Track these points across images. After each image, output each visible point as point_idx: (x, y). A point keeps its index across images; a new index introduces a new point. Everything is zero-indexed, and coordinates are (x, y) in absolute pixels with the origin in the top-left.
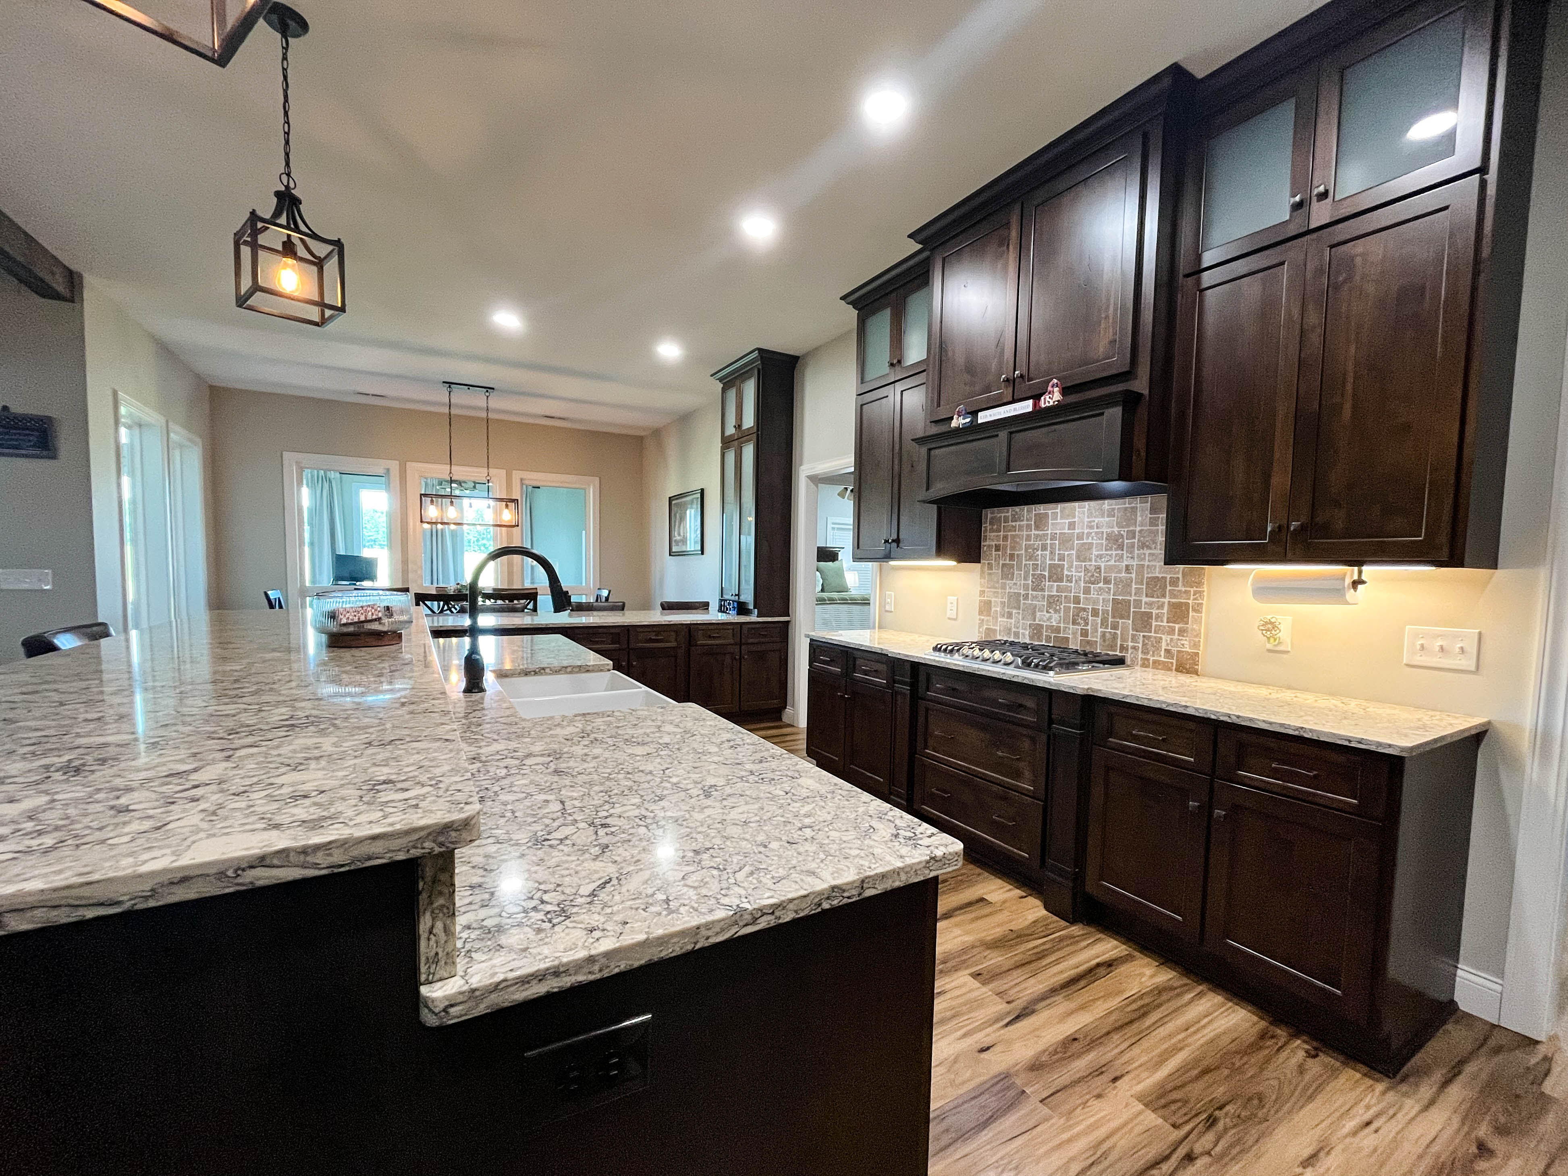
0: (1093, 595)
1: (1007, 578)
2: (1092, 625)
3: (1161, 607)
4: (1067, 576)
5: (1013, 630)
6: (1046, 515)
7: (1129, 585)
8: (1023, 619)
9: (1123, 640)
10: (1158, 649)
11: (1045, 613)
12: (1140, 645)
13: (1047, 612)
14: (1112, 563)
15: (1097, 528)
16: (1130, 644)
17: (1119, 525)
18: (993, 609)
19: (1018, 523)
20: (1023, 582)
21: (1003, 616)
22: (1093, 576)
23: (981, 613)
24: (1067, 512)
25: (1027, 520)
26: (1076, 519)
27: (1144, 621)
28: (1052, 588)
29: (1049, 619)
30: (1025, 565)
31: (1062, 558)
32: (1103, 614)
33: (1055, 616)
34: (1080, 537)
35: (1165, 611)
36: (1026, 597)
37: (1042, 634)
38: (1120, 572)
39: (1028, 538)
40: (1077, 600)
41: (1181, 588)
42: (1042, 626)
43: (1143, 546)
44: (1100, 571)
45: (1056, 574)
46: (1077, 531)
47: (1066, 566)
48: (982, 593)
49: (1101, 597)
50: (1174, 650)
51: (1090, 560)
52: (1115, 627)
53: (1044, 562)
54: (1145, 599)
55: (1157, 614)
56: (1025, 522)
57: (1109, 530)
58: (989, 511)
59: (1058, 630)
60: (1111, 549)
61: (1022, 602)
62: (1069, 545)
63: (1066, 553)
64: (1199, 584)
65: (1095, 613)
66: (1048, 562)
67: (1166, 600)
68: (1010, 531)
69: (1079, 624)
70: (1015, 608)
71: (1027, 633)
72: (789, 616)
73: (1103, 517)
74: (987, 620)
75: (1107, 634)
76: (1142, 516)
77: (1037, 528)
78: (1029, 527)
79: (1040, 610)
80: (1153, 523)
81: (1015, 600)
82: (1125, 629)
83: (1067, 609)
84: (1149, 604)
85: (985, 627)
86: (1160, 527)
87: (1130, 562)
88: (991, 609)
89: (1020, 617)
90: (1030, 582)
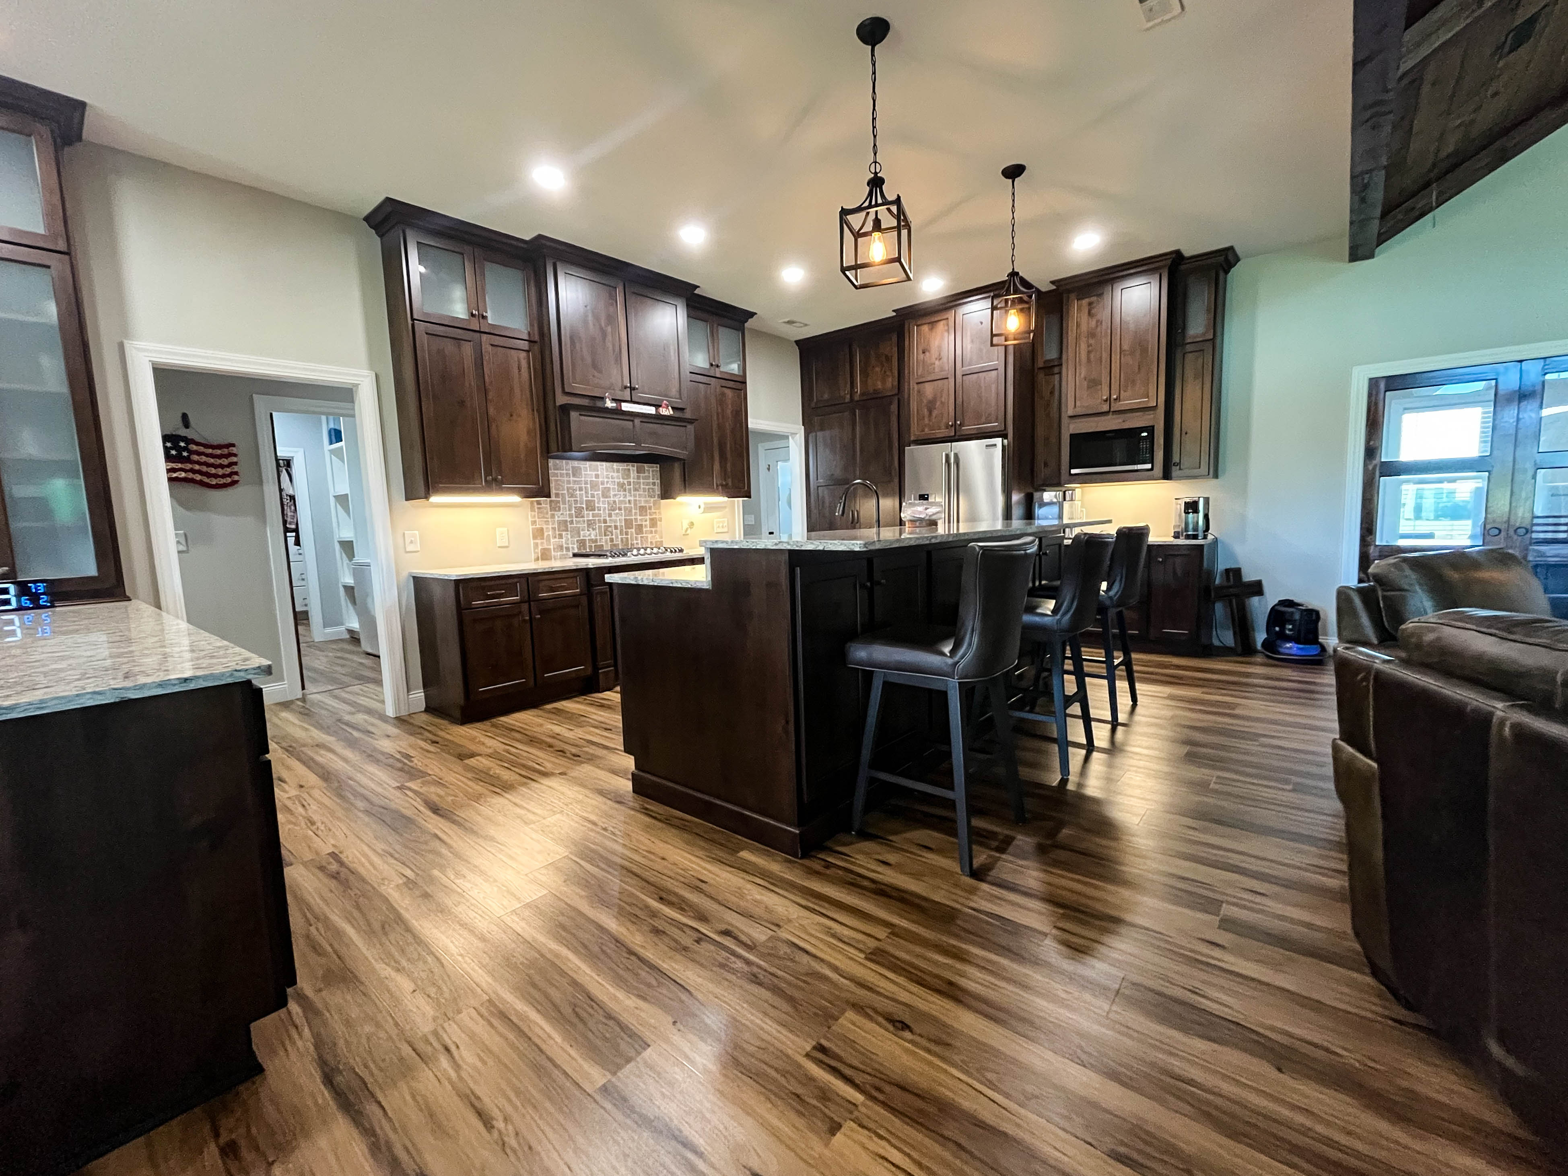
0: (614, 518)
1: (555, 510)
2: (615, 535)
3: (646, 521)
4: (598, 507)
5: (565, 546)
6: (580, 468)
7: (630, 511)
8: (571, 537)
9: (632, 540)
10: (647, 542)
11: (586, 531)
12: (639, 542)
13: (588, 530)
14: (622, 498)
16: (635, 542)
17: (623, 478)
18: (546, 534)
19: (559, 472)
20: (568, 512)
21: (555, 537)
22: (612, 506)
23: (535, 538)
24: (593, 467)
26: (599, 473)
27: (640, 528)
28: (589, 515)
29: (590, 535)
30: (568, 501)
31: (593, 496)
32: (620, 527)
33: (593, 533)
34: (603, 483)
35: (648, 522)
36: (571, 522)
37: (586, 545)
39: (569, 482)
40: (605, 521)
41: (653, 511)
42: (585, 540)
43: (636, 490)
45: (590, 506)
46: (600, 479)
47: (596, 501)
48: (534, 523)
49: (618, 519)
50: (654, 541)
51: (610, 497)
52: (627, 534)
53: (581, 498)
54: (639, 518)
55: (645, 525)
56: (565, 471)
57: (618, 480)
59: (596, 541)
60: (620, 491)
61: (569, 526)
62: (597, 488)
64: (660, 508)
65: (616, 527)
66: (585, 499)
67: (648, 517)
68: (556, 476)
69: (608, 535)
70: (563, 531)
71: (576, 546)
73: (614, 472)
74: (542, 543)
77: (574, 475)
78: (568, 475)
79: (583, 530)
80: (638, 478)
81: (564, 525)
82: (632, 534)
83: (600, 527)
84: (641, 520)
85: (540, 548)
86: (642, 481)
87: (630, 498)
88: (543, 534)
89: (569, 536)
90: (573, 512)
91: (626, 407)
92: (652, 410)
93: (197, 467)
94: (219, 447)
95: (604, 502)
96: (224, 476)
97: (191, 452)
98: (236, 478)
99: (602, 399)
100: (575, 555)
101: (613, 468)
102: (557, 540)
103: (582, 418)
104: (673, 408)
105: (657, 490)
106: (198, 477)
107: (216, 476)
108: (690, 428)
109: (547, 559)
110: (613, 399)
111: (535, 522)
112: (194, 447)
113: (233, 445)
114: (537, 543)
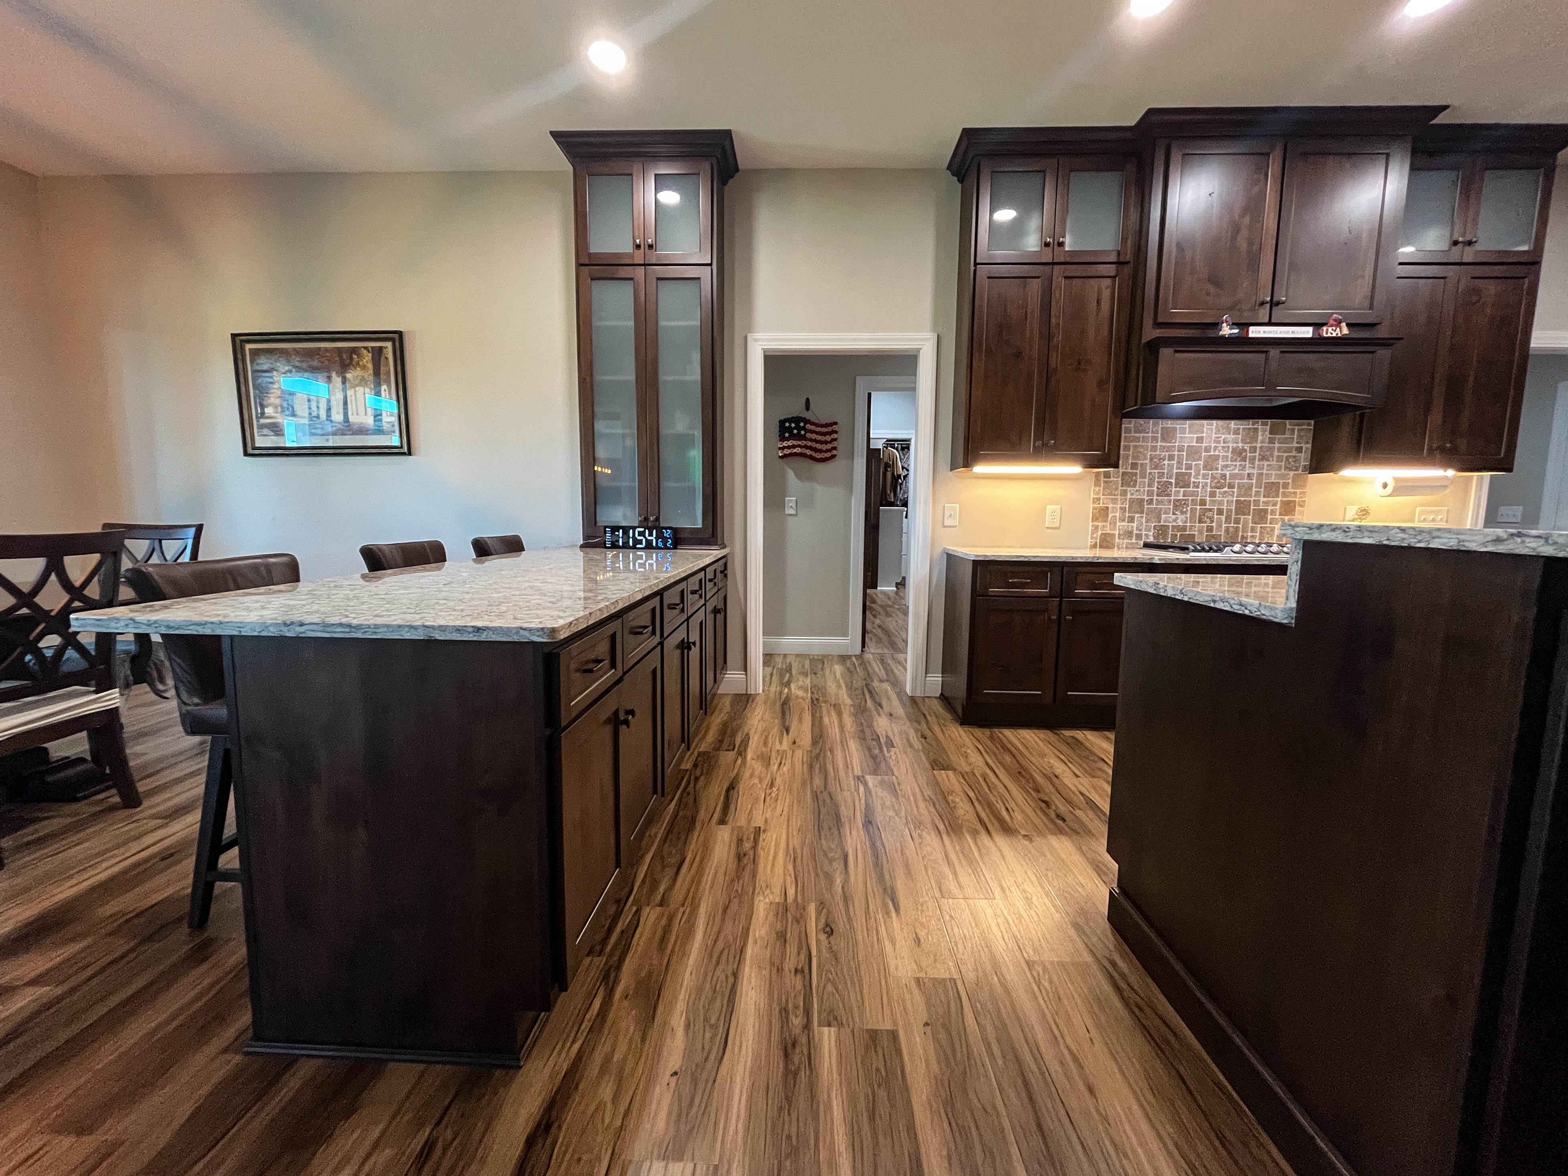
0: (1218, 498)
1: (1128, 485)
2: (1217, 522)
3: (1275, 504)
4: (1194, 483)
5: (1135, 532)
6: (1175, 429)
7: (1250, 488)
8: (1146, 522)
9: (1244, 530)
10: (1272, 536)
11: (1171, 515)
12: (1258, 534)
13: (1174, 514)
14: (1236, 471)
15: (1224, 443)
16: (1250, 534)
17: (1243, 441)
18: (1110, 515)
19: (1142, 435)
20: (1146, 489)
21: (1124, 520)
22: (1219, 482)
23: (1095, 518)
24: (1195, 428)
25: (1153, 432)
26: (1204, 435)
27: (1261, 516)
28: (1178, 493)
29: (1175, 520)
30: (1150, 473)
31: (1189, 467)
32: (1227, 512)
33: (1182, 517)
34: (1207, 450)
35: (1278, 507)
36: (1150, 502)
37: (1167, 534)
38: (1242, 479)
39: (1154, 449)
40: (1203, 503)
41: (1290, 490)
42: (1167, 526)
43: (1263, 458)
44: (1225, 478)
45: (1183, 481)
46: (1204, 445)
47: (1193, 474)
48: (1097, 500)
49: (1226, 500)
51: (1217, 469)
52: (1237, 521)
53: (1170, 470)
54: (1262, 499)
55: (1272, 510)
56: (1150, 435)
57: (1235, 445)
59: (1184, 528)
60: (1236, 460)
61: (1146, 506)
62: (1197, 456)
63: (1194, 463)
64: (1304, 486)
65: (1220, 512)
66: (1175, 471)
67: (1279, 499)
68: (1132, 441)
69: (1205, 522)
70: (1137, 512)
71: (1151, 534)
73: (1229, 434)
74: (1103, 527)
75: (1231, 528)
76: (1262, 435)
77: (1164, 439)
78: (1155, 439)
79: (1166, 513)
80: (1271, 441)
81: (1138, 505)
82: (1246, 523)
83: (1193, 511)
84: (1266, 503)
85: (1100, 533)
86: (1277, 445)
87: (1251, 471)
88: (1107, 515)
89: (1144, 520)
90: (1155, 488)
91: (1255, 332)
92: (1307, 332)
93: (809, 444)
94: (826, 425)
95: (1205, 476)
96: (827, 451)
97: (807, 431)
98: (834, 452)
99: (1216, 325)
100: (1147, 545)
101: (1228, 428)
102: (1125, 524)
103: (1178, 355)
104: (1348, 325)
105: (1304, 459)
106: (809, 452)
107: (821, 451)
108: (1383, 353)
109: (1108, 547)
110: (1233, 324)
111: (1099, 499)
112: (808, 426)
113: (836, 423)
114: (1098, 526)
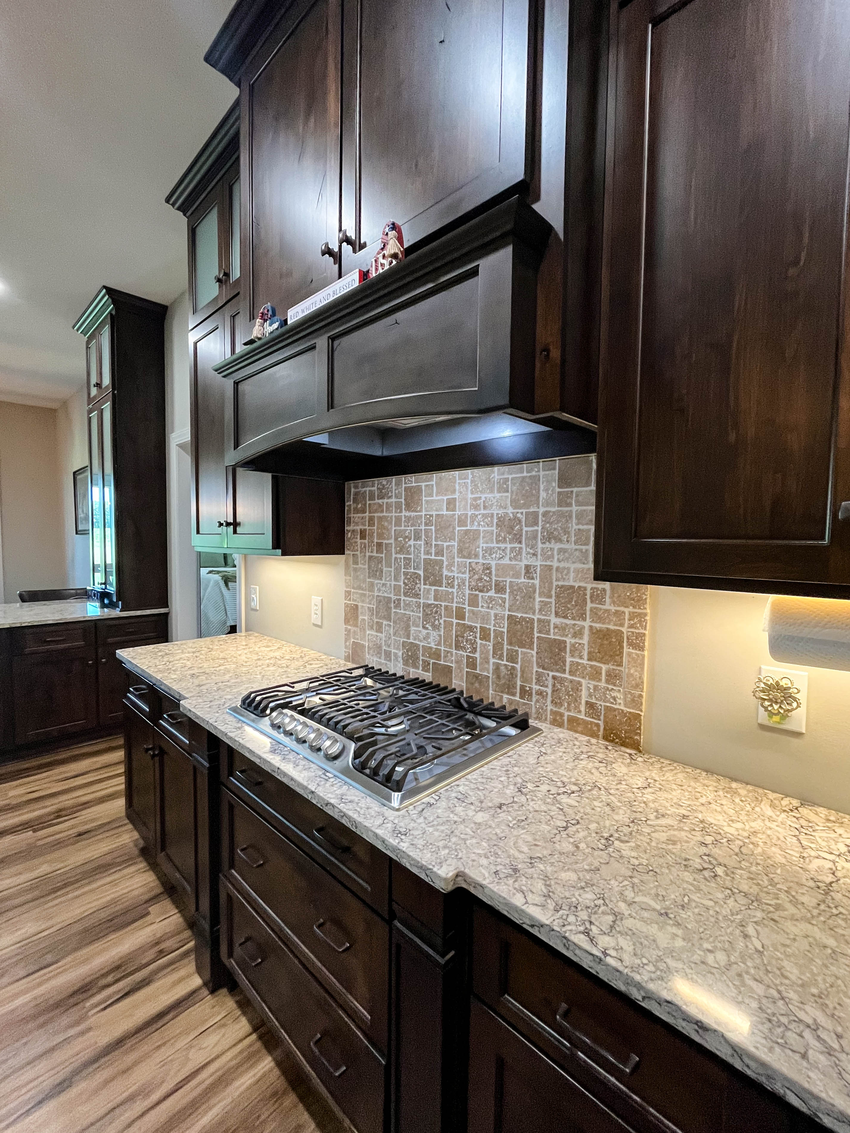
0: (482, 609)
1: (374, 576)
2: (482, 653)
3: (578, 634)
4: (448, 578)
6: (419, 488)
7: (530, 596)
8: (394, 635)
9: (524, 679)
10: (576, 700)
11: (421, 629)
12: (549, 691)
13: (424, 627)
14: (506, 561)
15: (485, 508)
16: (535, 687)
17: (515, 504)
18: (360, 618)
19: (385, 501)
20: (393, 583)
21: (372, 627)
22: (480, 579)
23: (347, 621)
24: (444, 484)
25: (396, 497)
27: (554, 653)
28: (428, 594)
29: (427, 637)
30: (396, 559)
31: (440, 552)
32: (496, 637)
33: (434, 634)
34: (462, 522)
35: (585, 641)
36: (398, 604)
37: (418, 658)
38: (517, 576)
39: (398, 521)
40: (460, 615)
41: (610, 606)
42: (417, 646)
43: (549, 537)
44: (490, 573)
45: (433, 574)
46: (458, 512)
47: (445, 563)
48: (348, 594)
49: (492, 612)
50: (601, 704)
51: (476, 556)
52: (512, 658)
53: (417, 556)
54: (554, 620)
55: (573, 645)
56: (393, 500)
57: (501, 512)
58: (352, 483)
59: (437, 655)
60: (504, 540)
61: (393, 610)
62: (448, 532)
63: (445, 544)
64: (638, 602)
65: (485, 635)
66: (423, 557)
67: (587, 624)
68: (376, 511)
69: (464, 648)
70: (384, 618)
71: (400, 654)
72: (167, 606)
73: (492, 491)
74: (355, 632)
75: (502, 668)
76: (546, 490)
77: (408, 508)
78: (398, 506)
79: (415, 625)
80: (563, 501)
81: (386, 607)
82: (526, 662)
83: (448, 625)
84: (562, 629)
85: (352, 641)
86: (574, 508)
87: (532, 561)
88: (357, 617)
89: (392, 631)
90: (402, 583)
95: (460, 568)
102: (375, 633)
114: (350, 630)
